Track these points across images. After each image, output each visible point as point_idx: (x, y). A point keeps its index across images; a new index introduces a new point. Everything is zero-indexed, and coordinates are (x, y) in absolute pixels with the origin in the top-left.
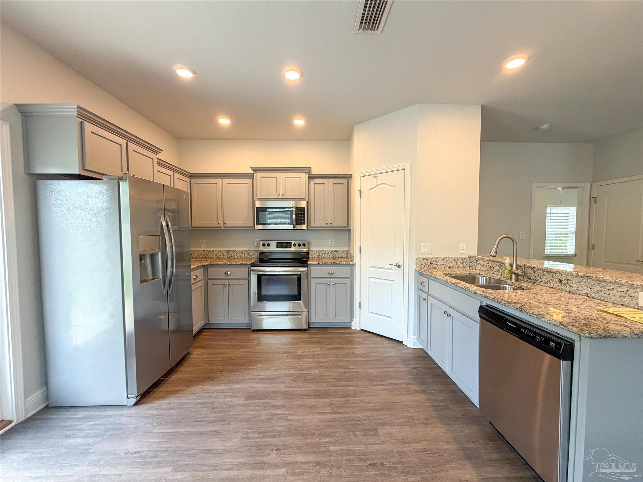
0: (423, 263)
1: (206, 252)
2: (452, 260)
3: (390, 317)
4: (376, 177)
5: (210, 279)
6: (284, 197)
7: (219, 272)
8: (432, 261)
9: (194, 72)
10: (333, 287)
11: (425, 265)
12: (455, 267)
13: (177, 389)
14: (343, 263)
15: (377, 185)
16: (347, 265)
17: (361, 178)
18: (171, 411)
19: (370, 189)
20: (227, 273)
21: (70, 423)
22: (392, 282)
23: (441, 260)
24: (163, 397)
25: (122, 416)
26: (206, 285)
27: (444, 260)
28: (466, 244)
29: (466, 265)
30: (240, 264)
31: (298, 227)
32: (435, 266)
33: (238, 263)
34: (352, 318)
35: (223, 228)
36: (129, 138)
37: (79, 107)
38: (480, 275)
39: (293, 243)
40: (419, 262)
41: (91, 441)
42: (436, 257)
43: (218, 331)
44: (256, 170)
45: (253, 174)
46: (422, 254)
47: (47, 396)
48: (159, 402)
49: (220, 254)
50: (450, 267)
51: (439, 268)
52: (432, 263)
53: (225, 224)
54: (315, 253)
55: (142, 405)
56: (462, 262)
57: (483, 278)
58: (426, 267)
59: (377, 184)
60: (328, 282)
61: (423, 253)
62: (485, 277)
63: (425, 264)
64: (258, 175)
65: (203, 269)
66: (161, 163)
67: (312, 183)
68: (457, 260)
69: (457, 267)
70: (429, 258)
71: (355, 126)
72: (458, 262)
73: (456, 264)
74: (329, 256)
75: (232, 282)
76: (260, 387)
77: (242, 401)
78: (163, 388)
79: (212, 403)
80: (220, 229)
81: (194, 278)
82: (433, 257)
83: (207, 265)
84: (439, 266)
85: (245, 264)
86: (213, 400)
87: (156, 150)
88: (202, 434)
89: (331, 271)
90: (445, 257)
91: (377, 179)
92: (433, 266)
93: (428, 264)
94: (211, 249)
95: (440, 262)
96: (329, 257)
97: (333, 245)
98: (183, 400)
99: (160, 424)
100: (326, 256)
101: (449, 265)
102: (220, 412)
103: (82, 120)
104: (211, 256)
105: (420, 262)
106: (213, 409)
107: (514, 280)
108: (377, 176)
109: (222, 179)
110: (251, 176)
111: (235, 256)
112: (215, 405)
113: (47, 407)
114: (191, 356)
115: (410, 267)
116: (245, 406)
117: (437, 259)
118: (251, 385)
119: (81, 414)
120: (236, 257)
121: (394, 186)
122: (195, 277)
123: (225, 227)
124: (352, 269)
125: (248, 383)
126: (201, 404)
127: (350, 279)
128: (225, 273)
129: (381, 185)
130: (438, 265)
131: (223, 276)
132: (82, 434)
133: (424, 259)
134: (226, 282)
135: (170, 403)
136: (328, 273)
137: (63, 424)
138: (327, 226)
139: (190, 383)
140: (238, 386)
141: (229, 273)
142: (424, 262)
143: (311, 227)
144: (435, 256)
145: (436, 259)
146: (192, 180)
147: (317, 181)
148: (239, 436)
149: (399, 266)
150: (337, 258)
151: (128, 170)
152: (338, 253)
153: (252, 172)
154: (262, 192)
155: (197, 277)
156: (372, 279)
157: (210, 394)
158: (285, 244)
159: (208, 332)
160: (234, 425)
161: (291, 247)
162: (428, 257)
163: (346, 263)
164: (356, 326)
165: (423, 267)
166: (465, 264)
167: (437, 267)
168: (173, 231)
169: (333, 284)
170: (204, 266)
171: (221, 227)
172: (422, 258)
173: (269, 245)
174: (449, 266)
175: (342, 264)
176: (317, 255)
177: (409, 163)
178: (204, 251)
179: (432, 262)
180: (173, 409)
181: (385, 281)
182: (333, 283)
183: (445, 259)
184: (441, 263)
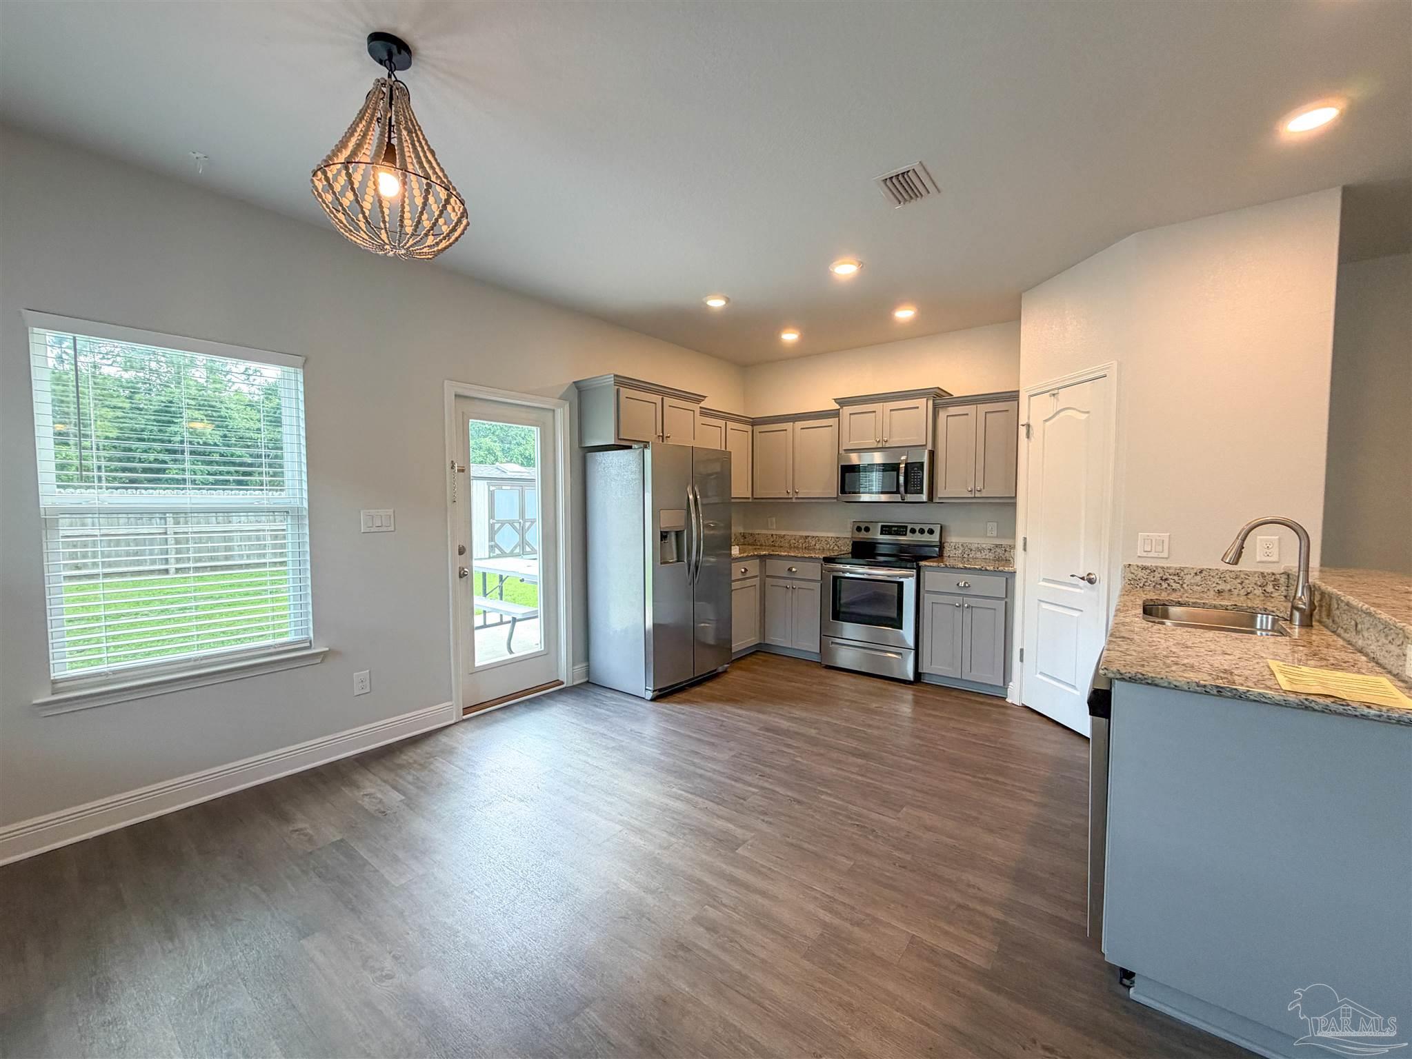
0: (1139, 577)
1: (775, 536)
2: (1227, 576)
3: (1074, 687)
4: (1056, 396)
5: (768, 576)
6: (887, 445)
7: (778, 567)
8: (1166, 574)
9: (728, 300)
10: (967, 613)
11: (1146, 582)
12: (1236, 592)
13: (695, 700)
14: (988, 568)
15: (1058, 412)
16: (996, 572)
17: (1029, 399)
18: (680, 715)
19: (1046, 421)
20: (791, 570)
21: (600, 697)
22: (1076, 614)
23: (1193, 574)
24: (679, 703)
25: (638, 705)
26: (763, 585)
27: (1203, 575)
28: (1279, 539)
29: (1273, 590)
30: (809, 557)
31: (910, 498)
32: (1175, 586)
33: (806, 555)
34: (1007, 679)
35: (794, 500)
36: (664, 391)
37: (615, 376)
38: (1268, 612)
39: (909, 527)
40: (1131, 575)
41: (611, 714)
42: (1178, 566)
43: (774, 656)
44: (843, 402)
45: (839, 410)
46: (1139, 557)
47: (588, 672)
48: (674, 705)
49: (794, 542)
50: (1219, 592)
51: (1186, 591)
52: (1166, 579)
53: (797, 493)
54: (955, 549)
55: (658, 703)
56: (1259, 584)
57: (1267, 618)
58: (1149, 586)
59: (1058, 410)
60: (958, 601)
61: (1145, 554)
62: (1270, 617)
63: (1147, 578)
64: (847, 410)
65: (758, 560)
66: (706, 412)
67: (942, 415)
68: (1242, 576)
69: (1243, 592)
70: (1156, 567)
71: (1023, 295)
72: (1247, 581)
73: (1240, 586)
74: (986, 555)
75: (797, 584)
76: (785, 724)
77: (755, 730)
78: (683, 696)
79: (723, 721)
80: (789, 501)
81: (742, 572)
82: (1168, 565)
83: (765, 555)
84: (1186, 588)
85: (816, 558)
86: (725, 719)
87: (698, 398)
88: (699, 740)
89: (965, 583)
90: (1205, 567)
91: (1058, 400)
92: (1169, 585)
93: (1152, 579)
94: (783, 533)
95: (1188, 579)
96: (984, 557)
97: (995, 534)
98: (696, 711)
99: (667, 721)
100: (979, 555)
101: (1219, 588)
102: (725, 730)
103: (618, 387)
104: (782, 544)
105: (1132, 573)
106: (721, 726)
107: (1297, 623)
108: (1058, 393)
109: (794, 422)
110: (835, 414)
111: (815, 545)
112: (724, 724)
113: (588, 682)
114: (726, 675)
115: (1112, 584)
116: (755, 734)
117: (1183, 571)
118: (776, 720)
119: (609, 694)
120: (817, 547)
121: (1088, 412)
122: (743, 570)
123: (797, 498)
124: (1009, 581)
125: (775, 717)
126: (712, 718)
127: (1004, 602)
128: (789, 569)
129: (1064, 412)
130: (1185, 586)
131: (785, 574)
132: (605, 708)
133: (1144, 568)
134: (788, 583)
135: (683, 709)
136: (958, 585)
137: (595, 697)
138: (970, 496)
139: (713, 699)
140: (761, 716)
141: (794, 570)
142: (1141, 574)
143: (940, 498)
144: (1174, 564)
145: (1178, 571)
146: (755, 427)
147: (953, 410)
148: (732, 753)
149: (1091, 581)
150: (1002, 560)
151: (663, 432)
152: (1005, 551)
153: (837, 407)
154: (851, 439)
155: (746, 570)
156: (1044, 606)
157: (725, 714)
158: (896, 529)
159: (762, 656)
160: (732, 744)
161: (905, 535)
162: (1153, 565)
163: (996, 569)
164: (1014, 697)
165: (1141, 585)
166: (1270, 588)
167: (1182, 590)
168: (702, 504)
169: (967, 607)
170: (760, 557)
171: (791, 498)
172: (1138, 566)
173: (867, 529)
174: (1216, 589)
175: (986, 570)
176: (960, 551)
177: (1115, 363)
178: (772, 535)
179: (1165, 577)
180: (683, 714)
181: (1066, 609)
182: (966, 605)
183: (1204, 572)
184: (1192, 581)
